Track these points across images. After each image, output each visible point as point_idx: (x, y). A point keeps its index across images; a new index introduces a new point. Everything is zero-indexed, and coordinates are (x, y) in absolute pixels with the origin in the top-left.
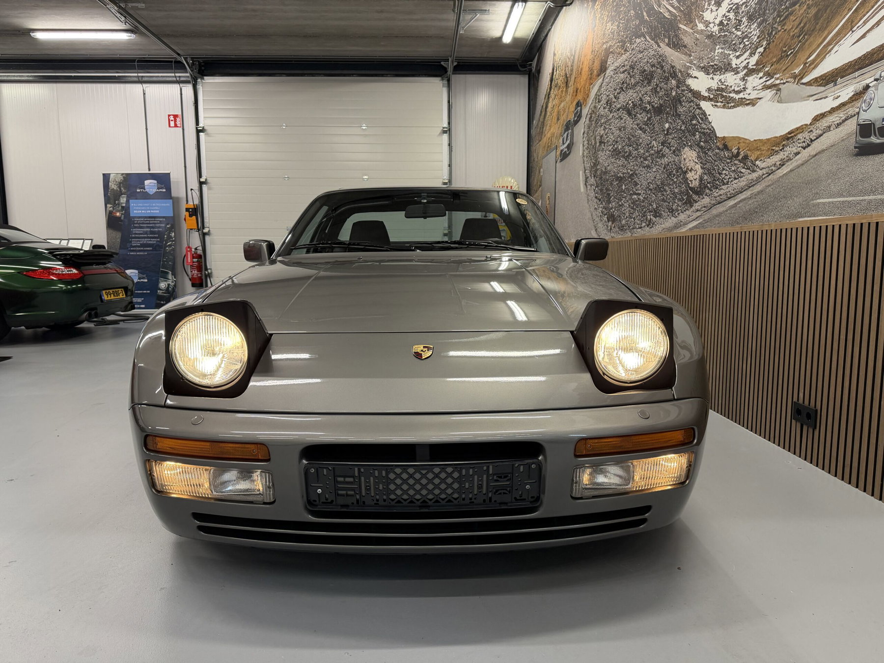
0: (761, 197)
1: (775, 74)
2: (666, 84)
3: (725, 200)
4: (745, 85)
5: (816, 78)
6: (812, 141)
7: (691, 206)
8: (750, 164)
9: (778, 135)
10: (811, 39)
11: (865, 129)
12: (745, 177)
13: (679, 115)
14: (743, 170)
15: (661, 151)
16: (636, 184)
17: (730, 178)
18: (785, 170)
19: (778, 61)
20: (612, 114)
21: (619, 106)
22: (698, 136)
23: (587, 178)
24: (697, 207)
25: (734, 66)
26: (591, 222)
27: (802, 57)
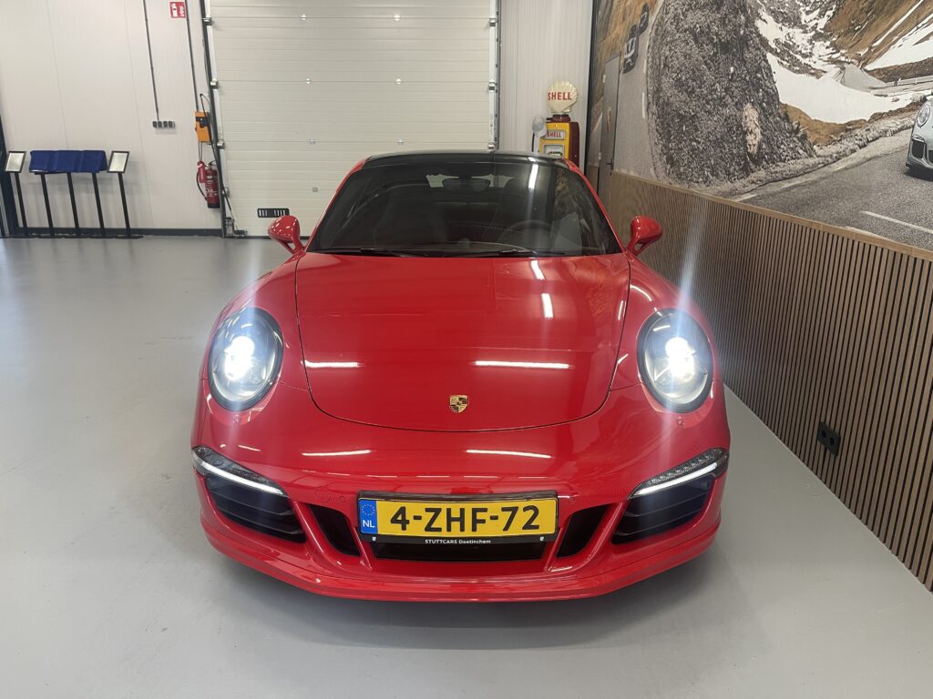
0: (814, 188)
1: (842, 48)
2: (735, 17)
3: (780, 180)
4: (811, 49)
5: (879, 69)
6: (868, 142)
7: (748, 175)
8: (808, 146)
9: (838, 123)
10: (878, 21)
11: (918, 147)
13: (745, 62)
14: (801, 151)
15: (724, 98)
16: (697, 130)
18: (839, 166)
19: (845, 34)
20: (678, 34)
21: (686, 26)
22: (761, 94)
23: (649, 103)
24: (753, 179)
25: (803, 23)
26: (651, 158)
27: (868, 37)
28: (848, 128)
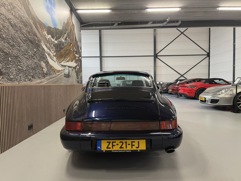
7: (45, 78)
11: (65, 74)
12: (55, 75)
15: (33, 56)
17: (52, 74)
18: (59, 76)
22: (45, 60)
28: (59, 71)
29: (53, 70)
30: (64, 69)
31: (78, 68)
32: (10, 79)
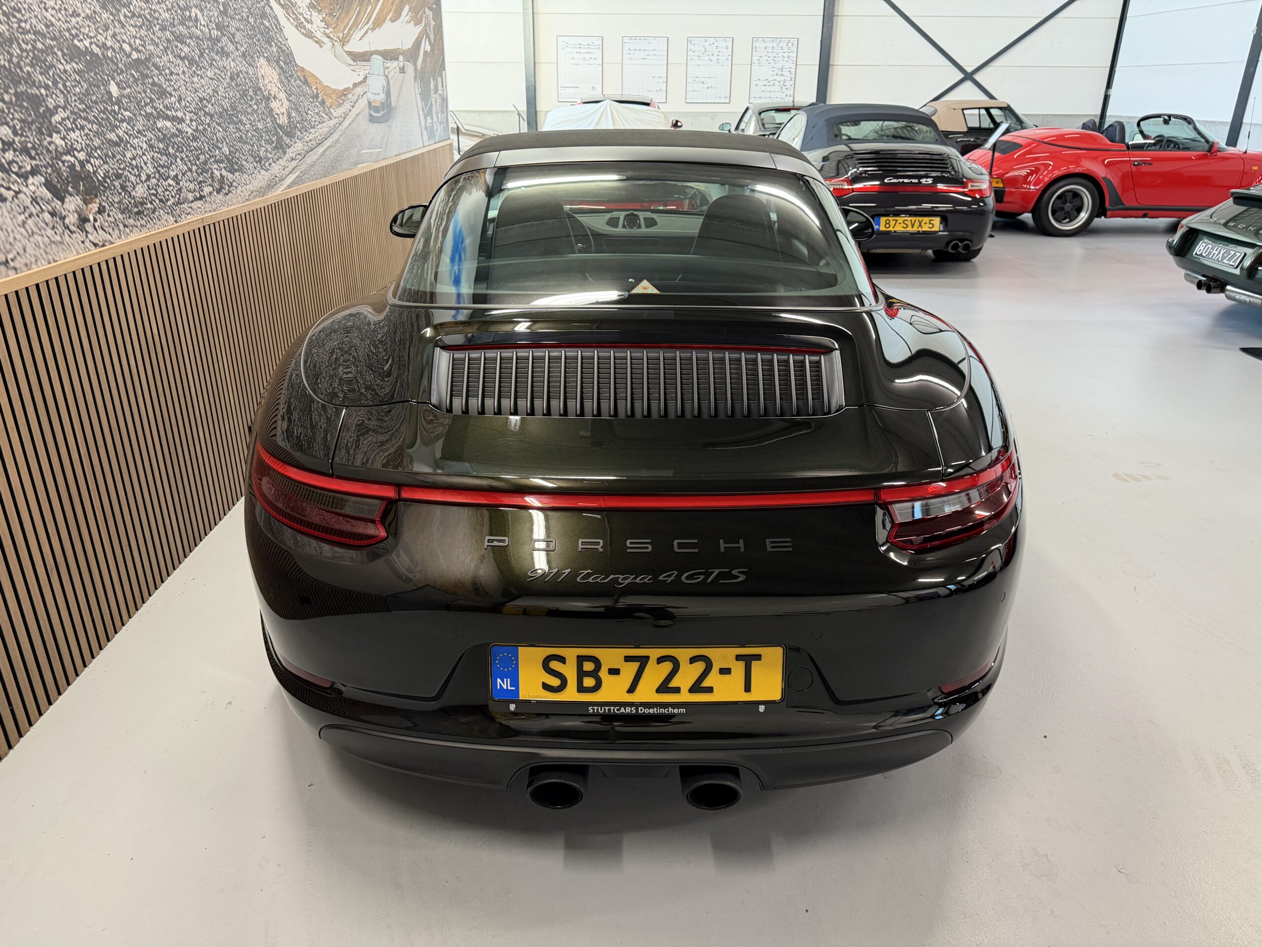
0: (338, 145)
3: (316, 147)
6: (355, 103)
7: (285, 153)
8: (327, 110)
10: (342, 16)
12: (325, 123)
14: (324, 115)
15: (218, 40)
17: (315, 121)
18: (346, 123)
22: (275, 50)
24: (291, 155)
28: (344, 93)
29: (317, 94)
30: (365, 78)
31: (426, 52)
32: (136, 207)
